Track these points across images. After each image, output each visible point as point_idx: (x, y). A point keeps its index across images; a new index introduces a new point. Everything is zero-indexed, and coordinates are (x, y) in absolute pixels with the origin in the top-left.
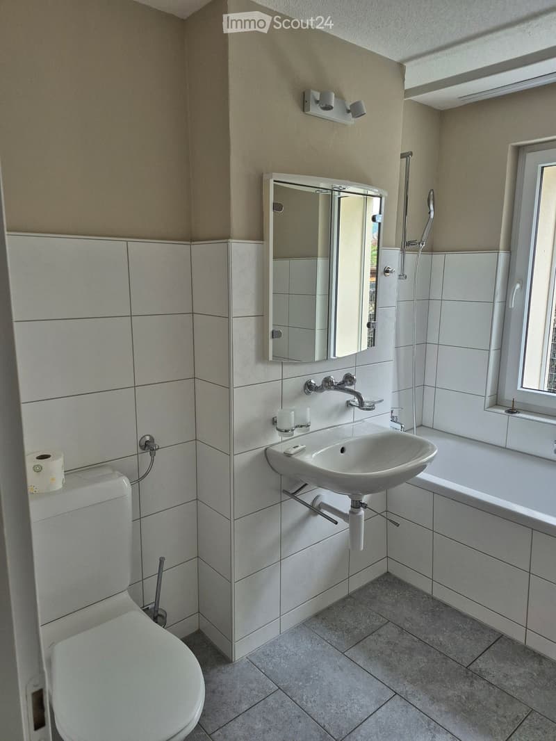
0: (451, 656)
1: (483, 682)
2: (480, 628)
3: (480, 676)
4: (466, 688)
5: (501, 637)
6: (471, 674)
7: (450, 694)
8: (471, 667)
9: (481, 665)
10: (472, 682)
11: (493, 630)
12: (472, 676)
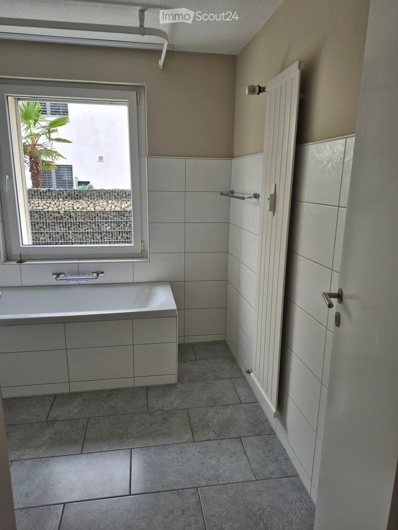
0: (34, 421)
1: (59, 422)
2: (42, 398)
3: (55, 421)
4: (51, 431)
5: (55, 396)
6: (50, 423)
7: (44, 440)
8: (48, 419)
9: (53, 415)
10: (53, 426)
11: (50, 395)
12: (51, 423)
